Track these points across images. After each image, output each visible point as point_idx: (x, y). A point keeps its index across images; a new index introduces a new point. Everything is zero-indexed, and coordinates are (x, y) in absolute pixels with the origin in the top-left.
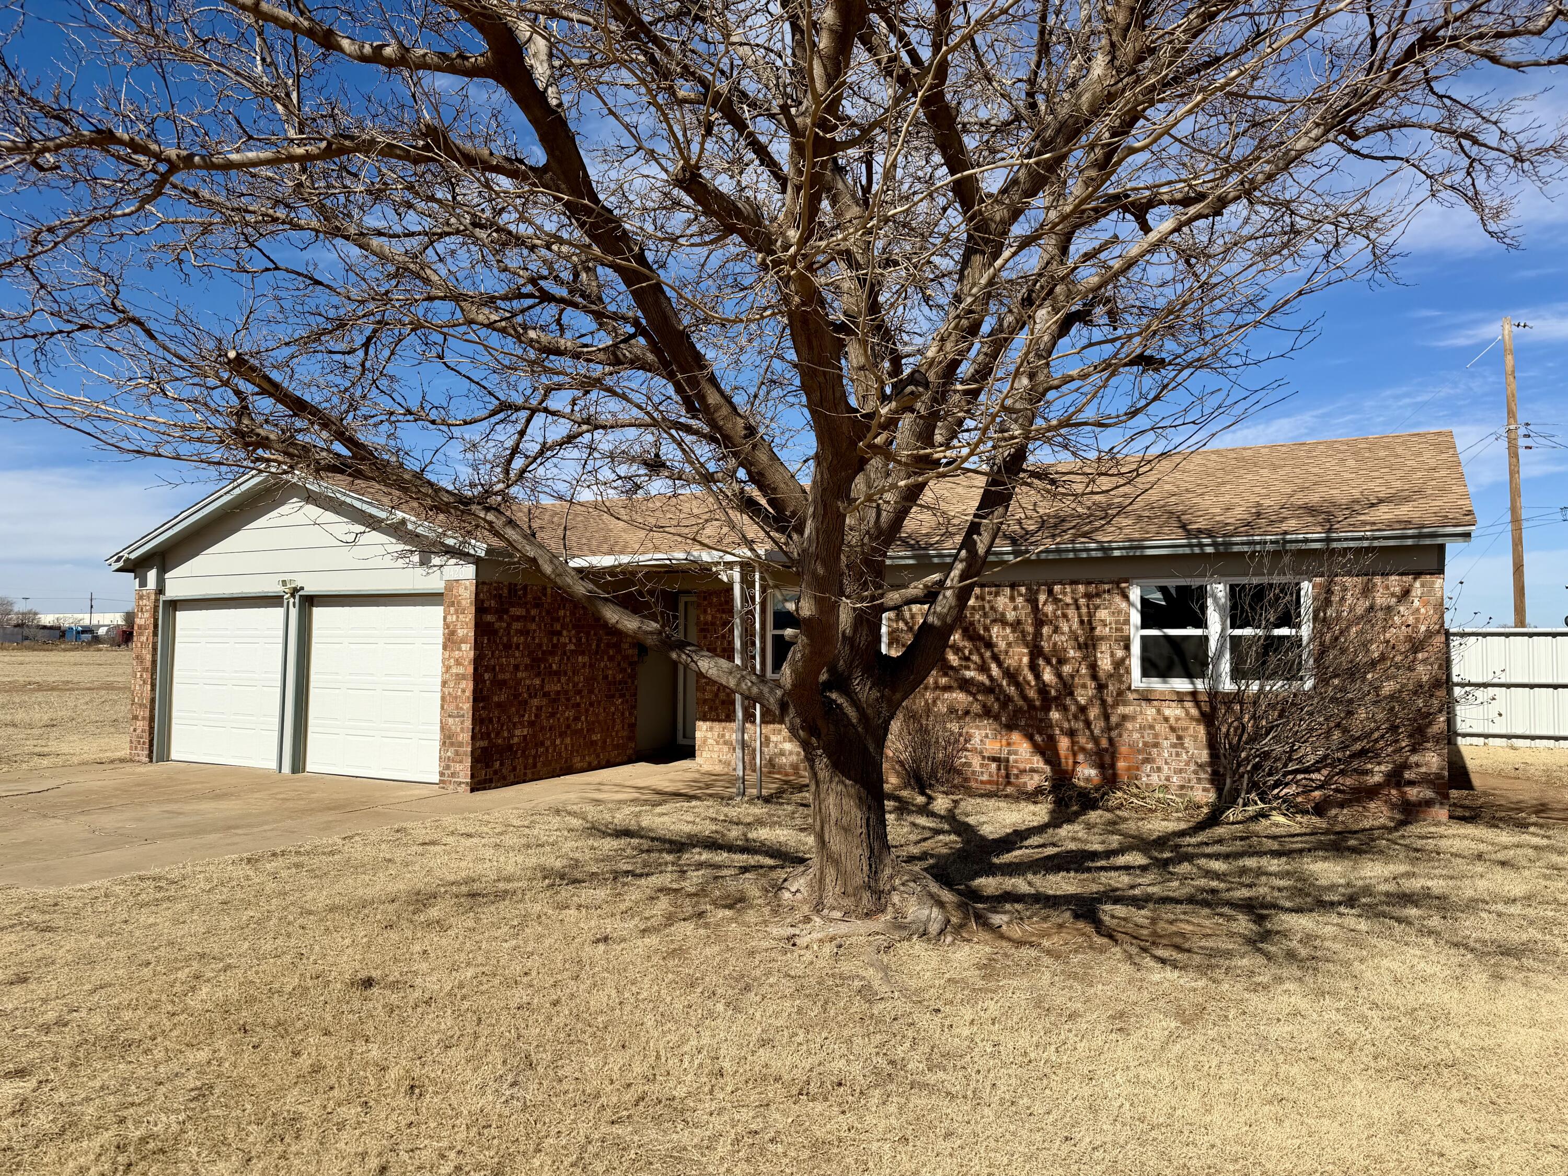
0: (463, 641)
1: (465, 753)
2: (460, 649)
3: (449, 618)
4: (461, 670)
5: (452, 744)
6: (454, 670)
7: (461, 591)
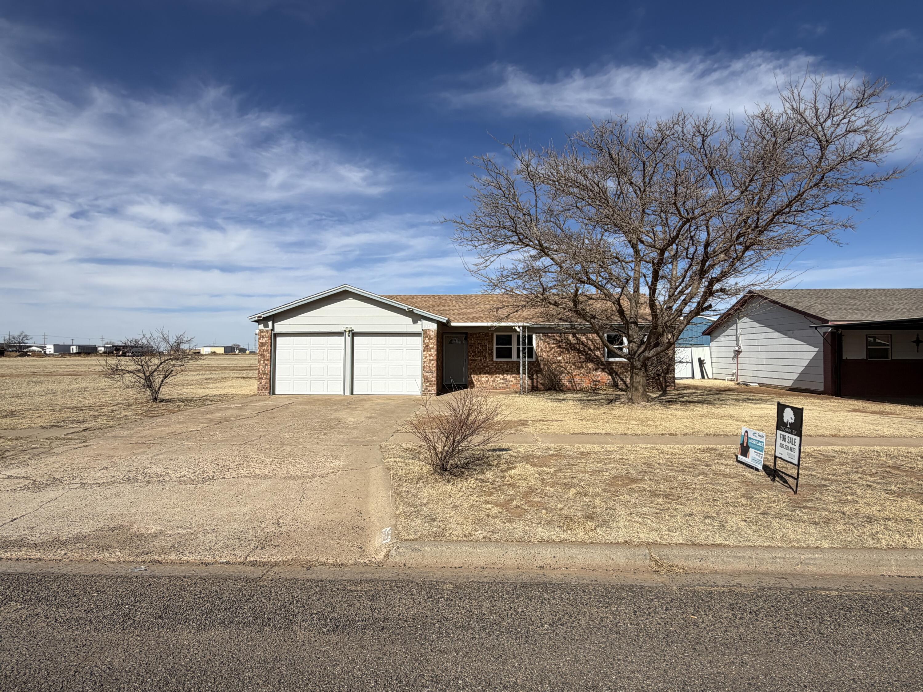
0: (432, 348)
1: (434, 384)
2: (430, 351)
3: (426, 341)
4: (431, 358)
5: (428, 381)
6: (428, 358)
7: (431, 332)
